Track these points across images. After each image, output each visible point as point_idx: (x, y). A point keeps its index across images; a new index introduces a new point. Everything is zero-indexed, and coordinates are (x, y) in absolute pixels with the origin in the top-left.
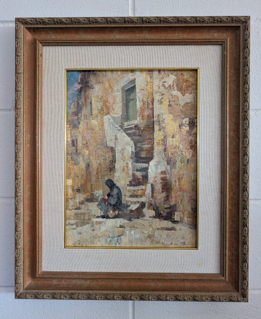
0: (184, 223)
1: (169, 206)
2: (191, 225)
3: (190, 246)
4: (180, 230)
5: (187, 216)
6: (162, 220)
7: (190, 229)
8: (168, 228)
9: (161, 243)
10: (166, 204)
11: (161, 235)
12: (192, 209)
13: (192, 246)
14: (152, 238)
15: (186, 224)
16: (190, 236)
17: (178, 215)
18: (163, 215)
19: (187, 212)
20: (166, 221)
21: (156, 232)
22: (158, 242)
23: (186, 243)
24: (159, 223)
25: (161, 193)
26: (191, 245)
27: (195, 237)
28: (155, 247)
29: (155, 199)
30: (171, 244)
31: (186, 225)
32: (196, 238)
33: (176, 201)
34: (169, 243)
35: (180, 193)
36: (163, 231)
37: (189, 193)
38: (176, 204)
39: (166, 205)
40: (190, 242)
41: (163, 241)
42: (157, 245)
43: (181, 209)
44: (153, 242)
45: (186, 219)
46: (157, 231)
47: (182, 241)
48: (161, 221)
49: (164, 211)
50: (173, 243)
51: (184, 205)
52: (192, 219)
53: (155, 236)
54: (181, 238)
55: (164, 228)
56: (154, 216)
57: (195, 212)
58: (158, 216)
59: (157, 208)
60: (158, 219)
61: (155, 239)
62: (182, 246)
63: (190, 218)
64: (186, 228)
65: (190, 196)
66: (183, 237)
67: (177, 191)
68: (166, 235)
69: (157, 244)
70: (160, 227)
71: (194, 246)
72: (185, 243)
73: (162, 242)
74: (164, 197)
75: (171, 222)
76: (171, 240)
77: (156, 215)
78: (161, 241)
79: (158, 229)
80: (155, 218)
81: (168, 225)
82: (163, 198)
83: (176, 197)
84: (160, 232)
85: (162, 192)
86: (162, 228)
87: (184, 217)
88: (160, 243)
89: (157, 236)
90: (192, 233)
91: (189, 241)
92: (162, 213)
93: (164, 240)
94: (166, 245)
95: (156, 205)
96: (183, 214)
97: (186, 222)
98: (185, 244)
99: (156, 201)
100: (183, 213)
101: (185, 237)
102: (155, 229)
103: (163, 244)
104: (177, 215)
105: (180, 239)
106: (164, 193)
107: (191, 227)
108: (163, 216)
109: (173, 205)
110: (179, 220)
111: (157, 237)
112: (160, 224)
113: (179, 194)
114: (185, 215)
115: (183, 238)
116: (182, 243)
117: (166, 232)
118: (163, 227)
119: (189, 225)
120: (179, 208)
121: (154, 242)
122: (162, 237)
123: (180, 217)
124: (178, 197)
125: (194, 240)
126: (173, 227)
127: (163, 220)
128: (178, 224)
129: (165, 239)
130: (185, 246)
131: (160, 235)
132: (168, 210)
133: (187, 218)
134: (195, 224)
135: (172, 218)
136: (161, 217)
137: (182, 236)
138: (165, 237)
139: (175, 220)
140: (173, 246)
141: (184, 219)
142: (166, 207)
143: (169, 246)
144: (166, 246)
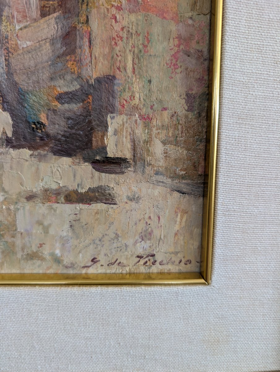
0: (148, 169)
1: (75, 87)
2: (183, 177)
3: (173, 268)
4: (134, 199)
5: (163, 136)
6: (45, 156)
7: (176, 194)
8: (76, 192)
9: (48, 257)
10: (62, 77)
11: (46, 223)
12: (189, 97)
13: (183, 268)
14: (8, 238)
15: (157, 173)
16: (177, 227)
17: (122, 130)
18: (52, 130)
19: (165, 113)
20: (66, 161)
21: (21, 212)
22: (32, 256)
23: (159, 258)
24: (33, 169)
25: (35, 20)
26: (182, 264)
27: (197, 231)
28: (22, 276)
29: (7, 49)
30: (94, 261)
31: (160, 178)
32: (202, 234)
33: (112, 58)
34: (83, 258)
35: (133, 17)
36: (55, 205)
37: (178, 19)
38: (114, 77)
39: (61, 82)
40: (176, 253)
41: (58, 252)
42: (30, 268)
43: (136, 101)
44: (14, 253)
45: (158, 148)
46: (28, 206)
47: (140, 252)
48: (41, 158)
49: (55, 111)
50: (102, 259)
51: (154, 82)
52: (188, 150)
53: (21, 226)
54: (137, 237)
55: (57, 193)
56: (10, 135)
57: (204, 114)
58: (25, 138)
59: (22, 95)
60: (26, 152)
61: (19, 242)
62: (143, 269)
63: (177, 144)
64: (158, 191)
65: (179, 37)
66: (145, 231)
67: (119, 8)
68: (67, 226)
69: (30, 262)
70: (37, 187)
71: (193, 267)
72: (153, 256)
73: (53, 255)
74: (53, 41)
75: (88, 167)
76: (91, 246)
77: (15, 133)
78: (46, 252)
79: (30, 197)
80: (14, 147)
81: (78, 180)
82: (47, 48)
83: (113, 41)
84: (42, 209)
85: (43, 15)
86: (46, 190)
87: (148, 142)
88: (43, 259)
89: (26, 230)
90: (185, 212)
91: (172, 249)
92: (43, 119)
93: (58, 245)
94: (72, 266)
95: (15, 84)
96: (146, 126)
97: (162, 163)
98: (154, 263)
99: (12, 61)
100: (147, 120)
101: (157, 233)
102: (14, 197)
103: (57, 260)
104: (116, 132)
105: (130, 242)
106: (53, 21)
107: (183, 185)
108: (48, 135)
109: (98, 80)
110: (128, 155)
111: (29, 233)
112: (37, 175)
113: (125, 23)
114: (154, 129)
115: (146, 235)
116: (140, 257)
117: (68, 209)
118: (54, 186)
119: (174, 176)
120: (127, 95)
121: (19, 255)
122: (52, 231)
123: (133, 141)
124: (120, 42)
125: (196, 244)
126: (100, 187)
127: (50, 155)
128: (123, 173)
129: (64, 241)
130: (155, 269)
131: (40, 223)
132: (76, 107)
133: (164, 143)
134: (201, 170)
135: (94, 143)
136: (42, 139)
137: (141, 226)
138: (65, 231)
139: (110, 154)
140: (101, 270)
141: (148, 150)
142: (65, 89)
143: (84, 271)
144: (71, 272)
